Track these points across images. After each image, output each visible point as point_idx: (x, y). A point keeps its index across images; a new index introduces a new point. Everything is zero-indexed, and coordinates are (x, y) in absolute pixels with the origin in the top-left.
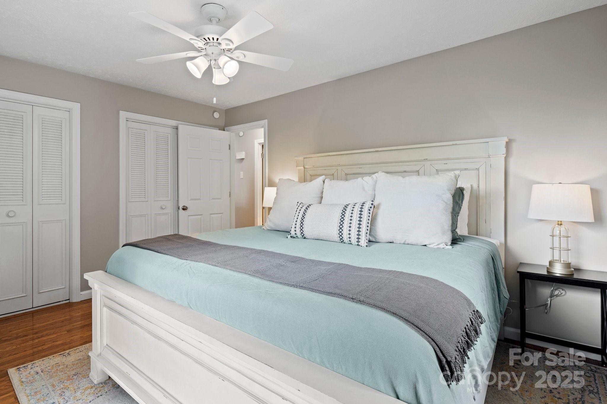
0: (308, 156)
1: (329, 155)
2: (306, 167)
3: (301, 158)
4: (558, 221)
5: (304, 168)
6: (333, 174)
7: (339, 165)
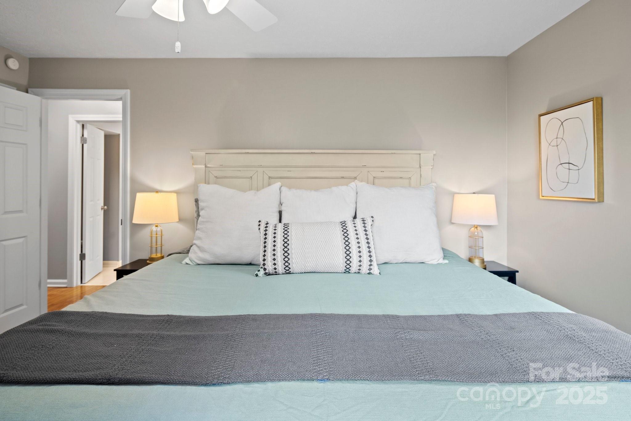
0: (213, 151)
1: (248, 153)
2: (208, 166)
3: (202, 154)
4: (475, 225)
5: (206, 167)
6: (251, 177)
7: (261, 166)
